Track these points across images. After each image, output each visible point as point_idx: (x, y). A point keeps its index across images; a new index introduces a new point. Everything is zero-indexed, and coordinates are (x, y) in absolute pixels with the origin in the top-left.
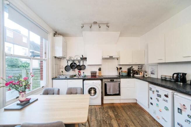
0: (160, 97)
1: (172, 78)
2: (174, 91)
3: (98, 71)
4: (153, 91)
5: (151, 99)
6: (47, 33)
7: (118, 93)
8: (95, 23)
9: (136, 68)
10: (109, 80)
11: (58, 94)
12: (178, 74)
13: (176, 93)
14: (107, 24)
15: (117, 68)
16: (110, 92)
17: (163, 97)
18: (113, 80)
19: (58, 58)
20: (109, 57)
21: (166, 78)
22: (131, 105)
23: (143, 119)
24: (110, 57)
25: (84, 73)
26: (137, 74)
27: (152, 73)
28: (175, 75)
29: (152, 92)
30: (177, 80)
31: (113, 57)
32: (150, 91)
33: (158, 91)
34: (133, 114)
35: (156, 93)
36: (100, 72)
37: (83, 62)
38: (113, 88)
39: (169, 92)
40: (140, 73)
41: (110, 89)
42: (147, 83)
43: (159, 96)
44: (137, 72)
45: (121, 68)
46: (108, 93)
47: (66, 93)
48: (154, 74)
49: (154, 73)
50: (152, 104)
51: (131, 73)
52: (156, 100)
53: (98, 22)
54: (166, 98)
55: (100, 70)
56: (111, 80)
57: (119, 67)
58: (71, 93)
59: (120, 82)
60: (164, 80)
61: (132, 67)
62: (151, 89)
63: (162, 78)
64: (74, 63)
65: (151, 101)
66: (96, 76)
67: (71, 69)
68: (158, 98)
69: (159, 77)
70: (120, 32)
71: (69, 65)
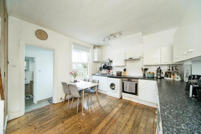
3: (123, 71)
6: (89, 48)
7: (134, 92)
8: (111, 35)
10: (127, 79)
14: (120, 33)
15: (142, 68)
16: (126, 89)
18: (131, 80)
19: (96, 62)
24: (129, 58)
25: (112, 72)
26: (168, 77)
31: (133, 58)
36: (125, 72)
37: (111, 64)
38: (129, 86)
40: (172, 76)
41: (126, 87)
45: (146, 69)
46: (124, 90)
53: (113, 34)
55: (125, 70)
56: (128, 80)
57: (144, 68)
59: (138, 82)
61: (160, 67)
64: (106, 65)
67: (103, 69)
70: (141, 32)
71: (102, 66)
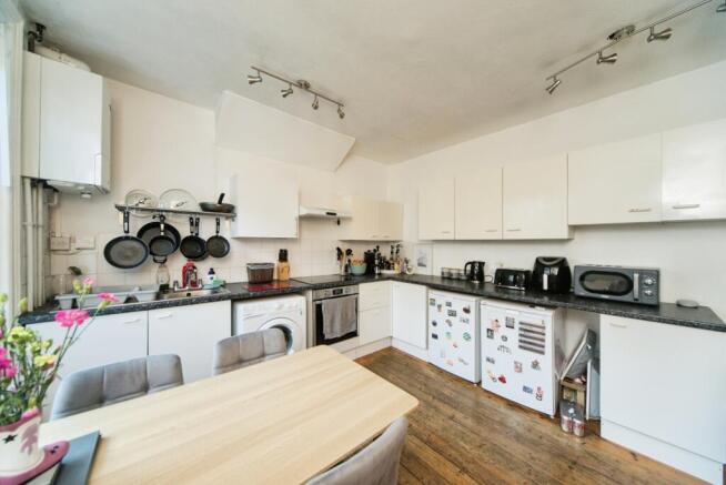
0: (455, 315)
1: (462, 272)
2: (477, 298)
3: (276, 262)
4: (439, 306)
5: (435, 324)
8: (305, 86)
9: (385, 252)
10: (329, 292)
11: (178, 380)
12: (473, 264)
13: (483, 302)
14: (340, 105)
15: (338, 249)
16: (332, 331)
17: (461, 313)
18: (342, 291)
20: (324, 213)
21: (451, 275)
22: (384, 356)
23: (422, 379)
24: (328, 213)
26: (389, 268)
27: (420, 265)
28: (469, 267)
29: (436, 308)
30: (471, 277)
32: (430, 307)
33: (449, 304)
34: (400, 376)
35: (445, 309)
36: (283, 264)
37: (218, 224)
38: (342, 315)
39: (470, 301)
40: (396, 266)
41: (333, 321)
42: (424, 288)
43: (453, 314)
44: (388, 263)
45: (349, 252)
46: (326, 337)
47: (218, 368)
48: (424, 266)
49: (424, 263)
50: (435, 336)
51: (375, 265)
52: (447, 325)
53: (314, 87)
54: (466, 316)
56: (334, 292)
57: (343, 248)
58: (240, 362)
59: (358, 294)
60: (447, 277)
61: (378, 248)
62: (433, 302)
63: (443, 273)
64: (168, 227)
65: (433, 330)
66: (270, 281)
68: (451, 318)
69: (438, 273)
70: (353, 139)
